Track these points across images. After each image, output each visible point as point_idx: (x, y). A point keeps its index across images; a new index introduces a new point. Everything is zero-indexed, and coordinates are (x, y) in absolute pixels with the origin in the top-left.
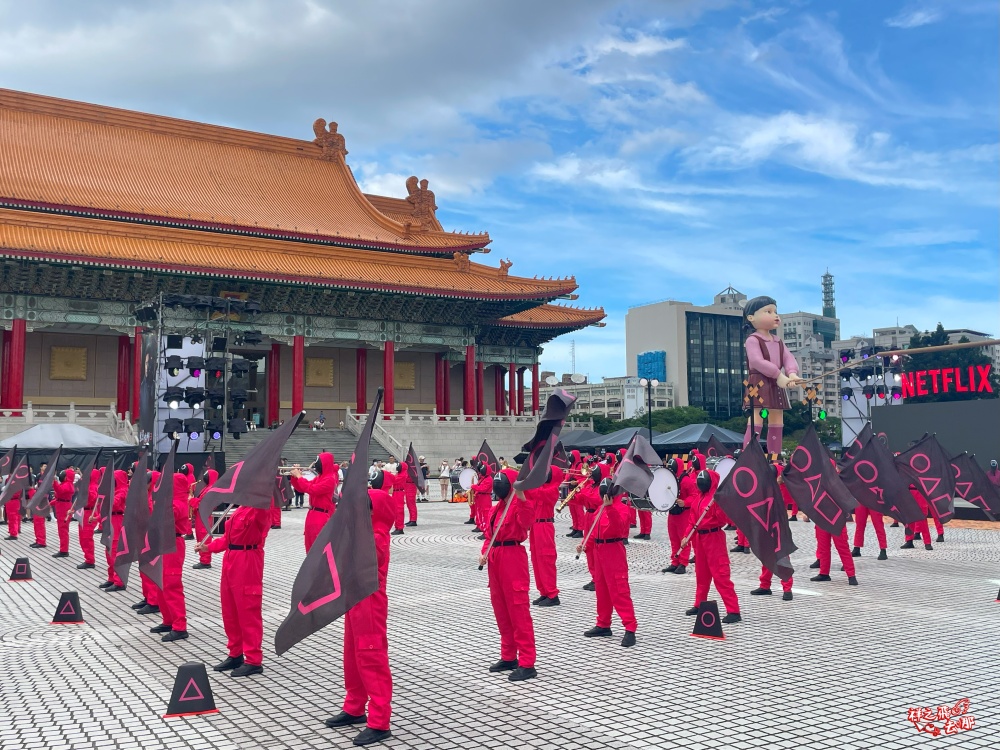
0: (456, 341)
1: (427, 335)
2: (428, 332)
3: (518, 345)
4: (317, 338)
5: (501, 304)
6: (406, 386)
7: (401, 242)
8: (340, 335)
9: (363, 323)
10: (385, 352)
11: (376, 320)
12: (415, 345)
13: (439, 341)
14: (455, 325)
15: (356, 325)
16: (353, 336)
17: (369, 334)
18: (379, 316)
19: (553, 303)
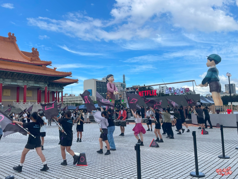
0: (43, 85)
1: (35, 84)
2: (35, 83)
3: (58, 87)
4: (6, 84)
5: (54, 77)
6: (30, 96)
7: (29, 62)
8: (12, 83)
9: (18, 81)
10: (24, 88)
11: (22, 80)
12: (32, 86)
13: (38, 85)
14: (42, 82)
15: (17, 81)
16: (16, 84)
17: (20, 83)
18: (23, 79)
19: (66, 77)
